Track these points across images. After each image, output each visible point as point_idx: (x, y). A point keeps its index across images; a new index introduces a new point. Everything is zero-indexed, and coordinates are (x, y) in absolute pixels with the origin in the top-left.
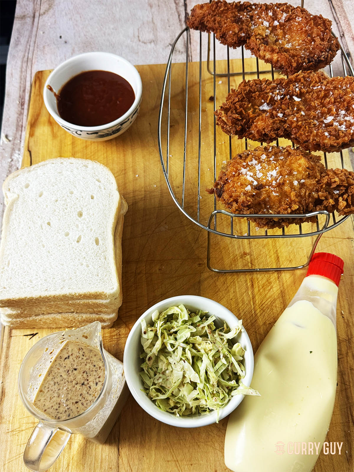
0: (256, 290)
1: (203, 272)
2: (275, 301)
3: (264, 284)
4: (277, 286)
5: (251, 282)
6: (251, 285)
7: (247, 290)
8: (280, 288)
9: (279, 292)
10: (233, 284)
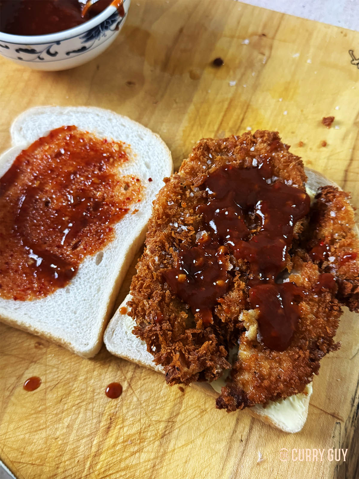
0: (110, 441)
1: (35, 362)
3: (129, 436)
4: (152, 452)
5: (109, 421)
6: (105, 427)
7: (92, 435)
8: (154, 459)
9: (149, 465)
10: (76, 409)
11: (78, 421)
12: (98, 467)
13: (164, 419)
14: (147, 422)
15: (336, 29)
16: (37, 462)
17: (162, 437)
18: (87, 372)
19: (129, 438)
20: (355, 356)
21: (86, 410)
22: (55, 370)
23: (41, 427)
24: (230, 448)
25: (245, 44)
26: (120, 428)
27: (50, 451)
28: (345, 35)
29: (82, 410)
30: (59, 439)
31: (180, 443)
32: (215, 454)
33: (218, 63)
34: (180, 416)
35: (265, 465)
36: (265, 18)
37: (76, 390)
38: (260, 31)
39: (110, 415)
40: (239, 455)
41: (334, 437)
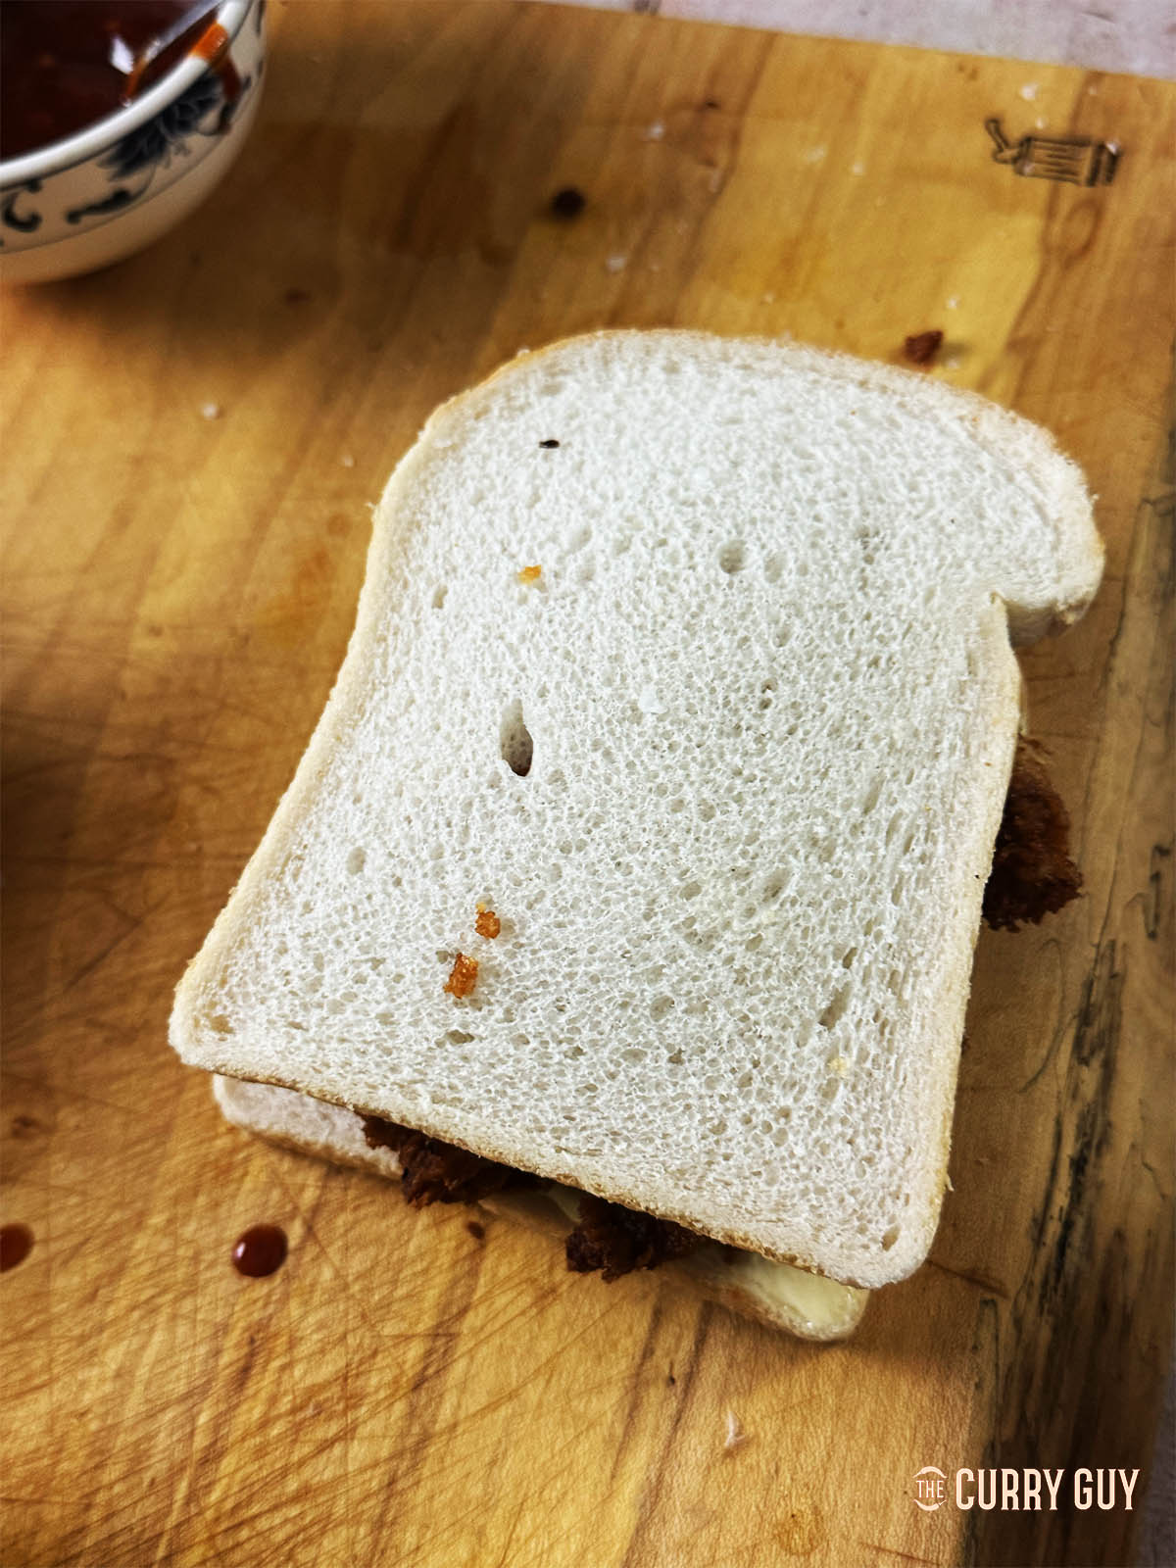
0: (251, 1412)
1: (15, 1180)
2: (323, 1532)
3: (312, 1391)
4: (384, 1437)
5: (245, 1350)
6: (234, 1368)
7: (194, 1395)
8: (391, 1458)
9: (376, 1480)
10: (142, 1318)
11: (149, 1356)
12: (215, 1496)
13: (421, 1328)
14: (367, 1341)
15: (942, 61)
16: (25, 1492)
17: (416, 1387)
18: (176, 1200)
19: (310, 1398)
20: (1035, 1079)
21: (174, 1317)
22: (74, 1200)
23: (37, 1381)
24: (635, 1406)
25: (653, 141)
26: (283, 1368)
27: (64, 1454)
28: (974, 75)
29: (162, 1318)
30: (90, 1416)
31: (473, 1404)
32: (587, 1429)
33: (568, 205)
34: (471, 1315)
35: (752, 1457)
36: (712, 51)
37: (142, 1258)
38: (699, 91)
39: (247, 1329)
40: (666, 1427)
41: (975, 1348)
